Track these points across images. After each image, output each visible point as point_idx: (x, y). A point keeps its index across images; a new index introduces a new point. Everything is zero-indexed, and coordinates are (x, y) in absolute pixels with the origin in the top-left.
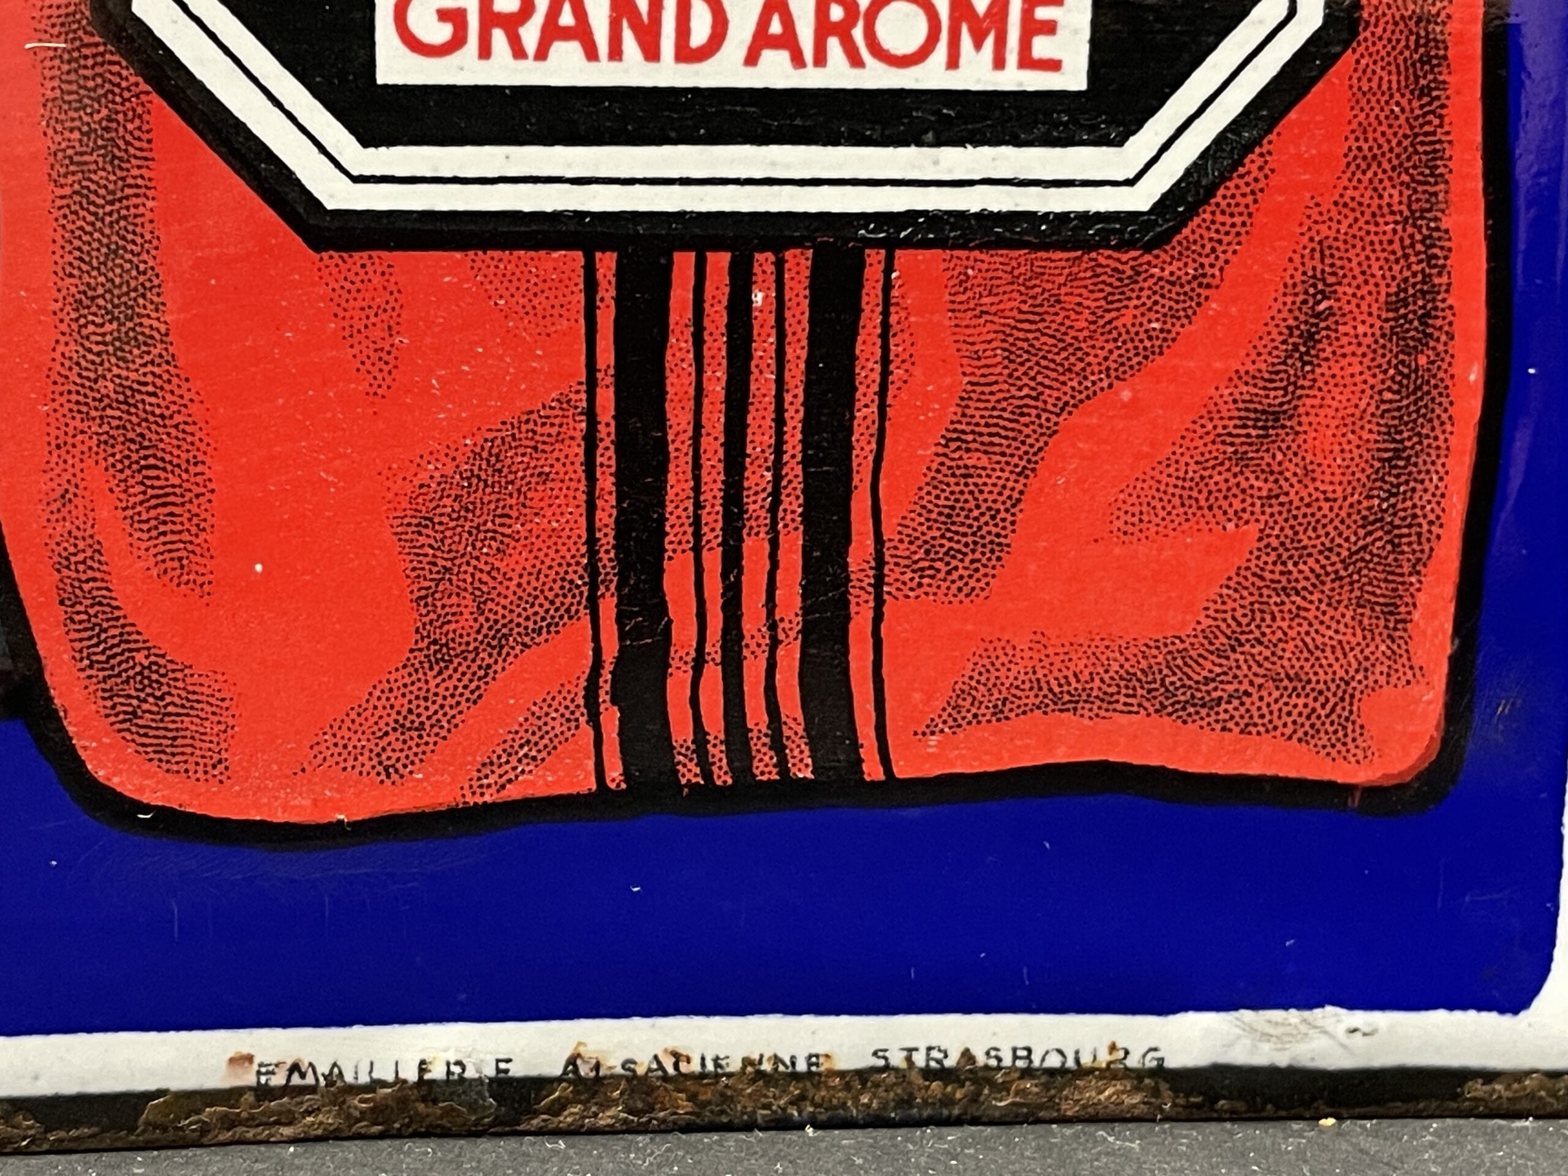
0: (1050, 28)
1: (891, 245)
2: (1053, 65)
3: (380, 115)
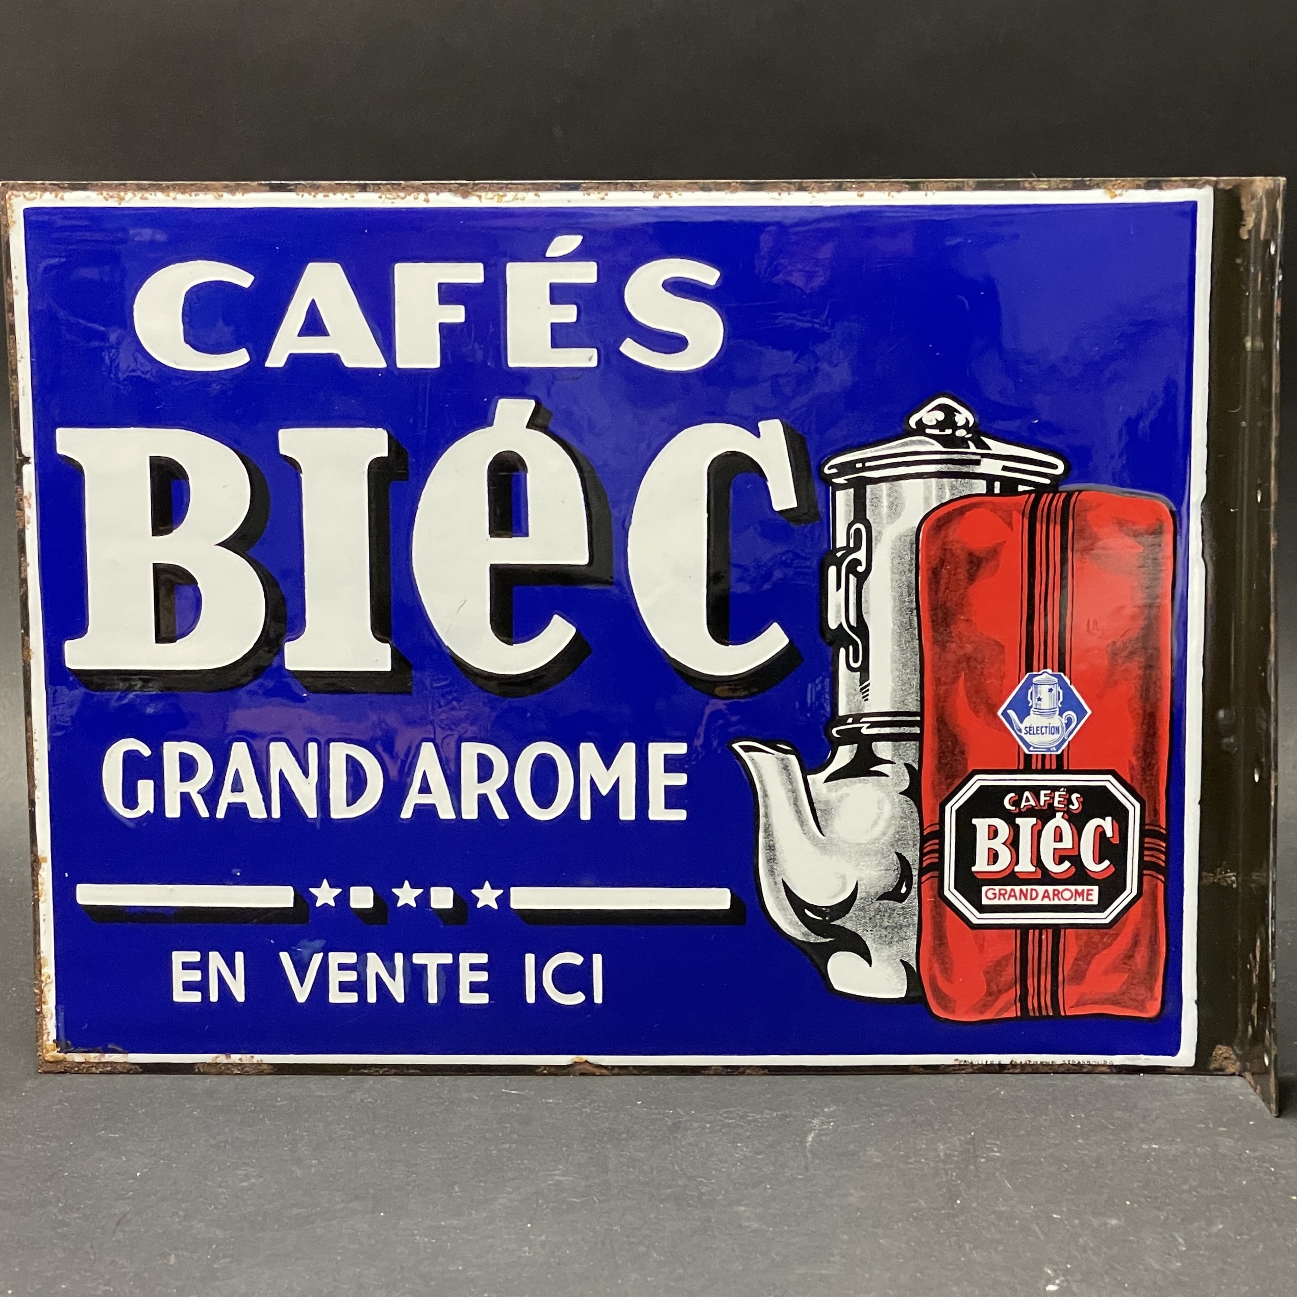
0: (1091, 895)
1: (1065, 929)
2: (1092, 900)
3: (982, 909)
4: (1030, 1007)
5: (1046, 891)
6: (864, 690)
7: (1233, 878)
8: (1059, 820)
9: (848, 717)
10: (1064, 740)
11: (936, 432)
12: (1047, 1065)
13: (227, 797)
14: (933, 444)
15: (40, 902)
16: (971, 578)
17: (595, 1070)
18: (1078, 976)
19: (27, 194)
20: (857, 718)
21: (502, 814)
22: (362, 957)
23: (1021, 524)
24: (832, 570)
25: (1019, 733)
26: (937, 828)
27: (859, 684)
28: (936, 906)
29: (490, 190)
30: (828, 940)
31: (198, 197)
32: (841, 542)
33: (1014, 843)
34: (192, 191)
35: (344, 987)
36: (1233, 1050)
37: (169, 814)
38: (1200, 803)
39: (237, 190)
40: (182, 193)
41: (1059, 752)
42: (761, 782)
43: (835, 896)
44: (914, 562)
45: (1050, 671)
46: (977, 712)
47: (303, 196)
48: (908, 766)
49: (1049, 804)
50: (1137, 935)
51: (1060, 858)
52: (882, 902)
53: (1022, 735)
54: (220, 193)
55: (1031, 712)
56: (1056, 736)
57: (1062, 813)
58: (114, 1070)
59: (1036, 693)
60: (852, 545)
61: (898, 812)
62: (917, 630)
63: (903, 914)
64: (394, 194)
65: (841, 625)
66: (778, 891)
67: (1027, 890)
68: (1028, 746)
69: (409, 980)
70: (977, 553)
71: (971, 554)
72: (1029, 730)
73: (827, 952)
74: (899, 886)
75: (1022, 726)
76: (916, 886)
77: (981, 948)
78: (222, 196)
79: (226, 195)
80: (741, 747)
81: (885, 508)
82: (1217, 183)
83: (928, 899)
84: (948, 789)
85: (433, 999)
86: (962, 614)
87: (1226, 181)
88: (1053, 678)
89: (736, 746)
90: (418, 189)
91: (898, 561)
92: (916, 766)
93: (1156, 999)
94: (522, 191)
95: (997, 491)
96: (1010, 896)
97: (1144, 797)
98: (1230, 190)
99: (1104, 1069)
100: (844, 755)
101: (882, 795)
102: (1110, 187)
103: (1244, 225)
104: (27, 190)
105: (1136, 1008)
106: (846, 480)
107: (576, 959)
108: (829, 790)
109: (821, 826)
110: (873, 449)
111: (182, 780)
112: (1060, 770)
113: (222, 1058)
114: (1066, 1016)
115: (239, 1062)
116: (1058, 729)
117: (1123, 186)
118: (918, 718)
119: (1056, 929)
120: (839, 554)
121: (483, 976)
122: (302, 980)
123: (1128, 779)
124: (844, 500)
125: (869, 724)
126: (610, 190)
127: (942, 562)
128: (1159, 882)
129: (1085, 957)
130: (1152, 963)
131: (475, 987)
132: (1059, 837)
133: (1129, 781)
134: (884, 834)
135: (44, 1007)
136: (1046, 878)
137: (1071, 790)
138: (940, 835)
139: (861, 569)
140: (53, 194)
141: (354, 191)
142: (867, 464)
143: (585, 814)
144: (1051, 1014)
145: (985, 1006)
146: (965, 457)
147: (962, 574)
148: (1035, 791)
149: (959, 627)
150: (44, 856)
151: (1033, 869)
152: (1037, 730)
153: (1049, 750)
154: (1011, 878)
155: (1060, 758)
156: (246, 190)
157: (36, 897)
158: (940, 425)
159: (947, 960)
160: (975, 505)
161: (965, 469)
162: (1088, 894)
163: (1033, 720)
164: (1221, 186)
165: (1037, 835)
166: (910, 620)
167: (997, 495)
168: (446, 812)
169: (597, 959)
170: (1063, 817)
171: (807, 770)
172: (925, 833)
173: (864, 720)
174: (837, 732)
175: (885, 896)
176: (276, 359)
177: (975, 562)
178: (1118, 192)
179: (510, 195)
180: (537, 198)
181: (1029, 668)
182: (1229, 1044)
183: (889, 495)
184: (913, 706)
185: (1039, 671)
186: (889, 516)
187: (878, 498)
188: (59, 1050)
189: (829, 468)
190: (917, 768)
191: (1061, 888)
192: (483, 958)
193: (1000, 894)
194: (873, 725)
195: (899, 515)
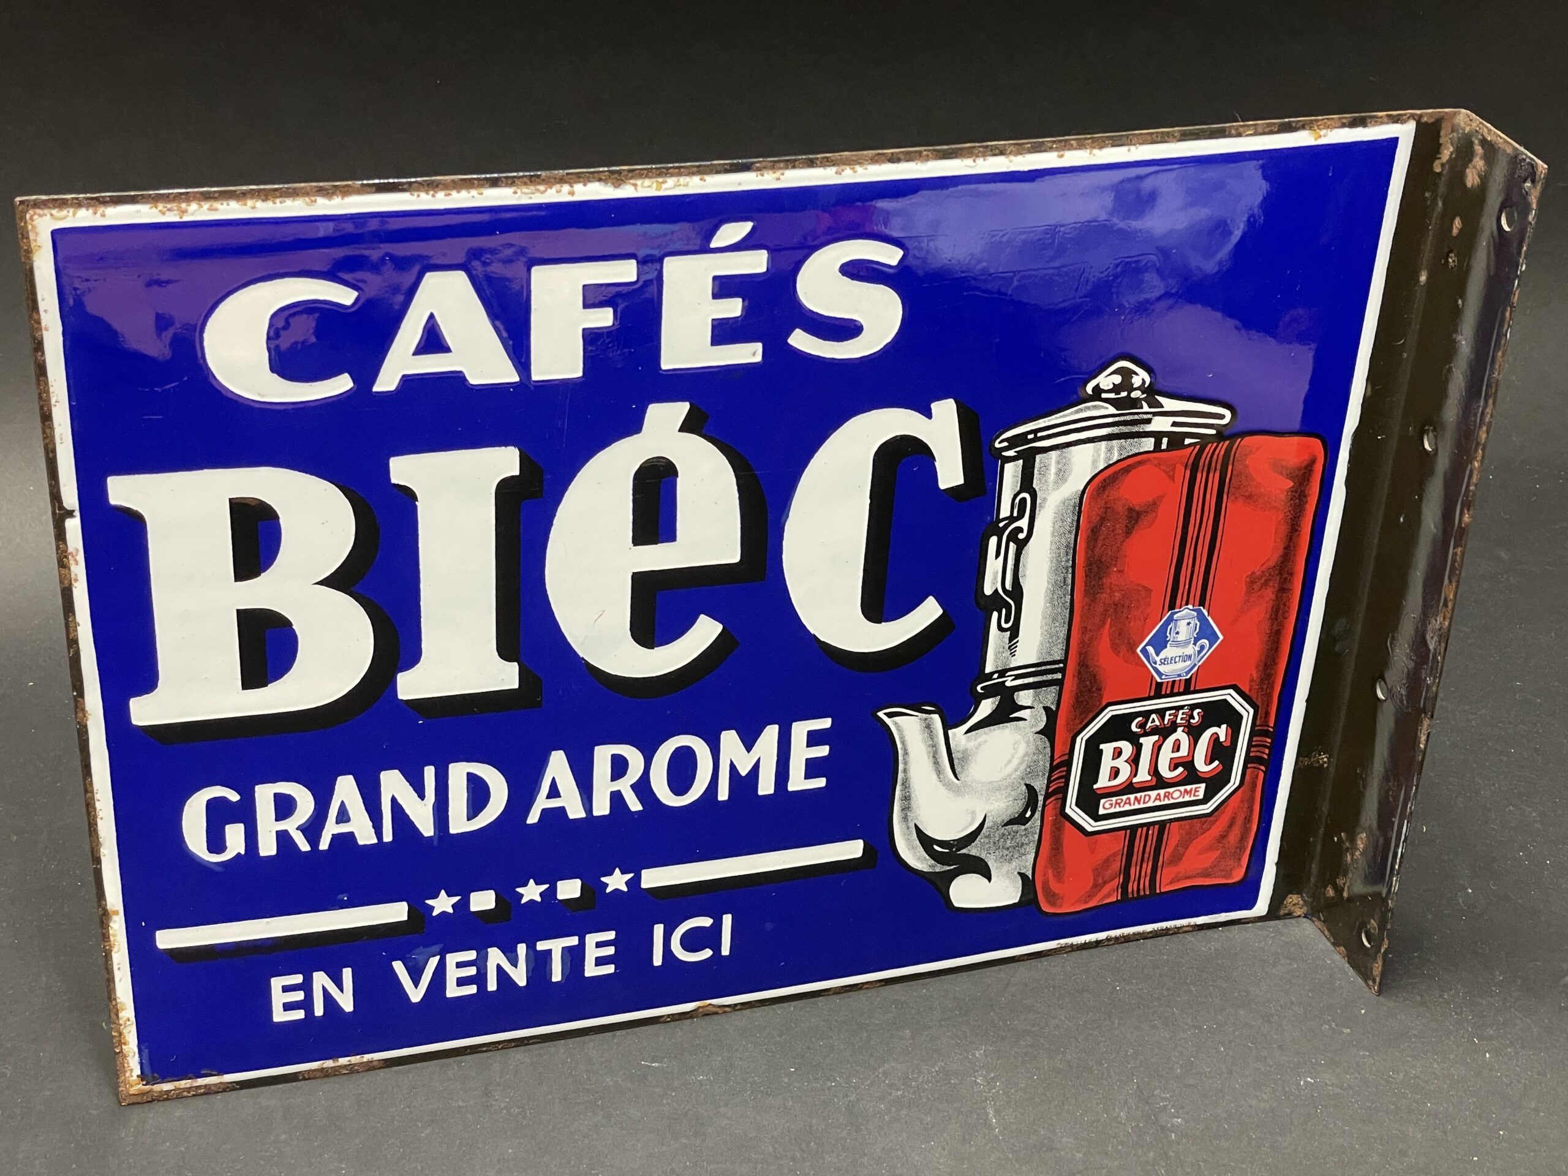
0: (1198, 791)
1: (1171, 823)
2: (1198, 796)
3: (1097, 818)
4: (1130, 890)
5: (1159, 794)
6: (1012, 648)
7: (1325, 760)
8: (1180, 734)
9: (993, 673)
10: (1195, 665)
11: (1112, 396)
12: (1139, 934)
13: (331, 829)
14: (1107, 408)
15: (113, 953)
16: (1128, 532)
17: (718, 1009)
18: (1176, 859)
19: (54, 212)
20: (1002, 673)
21: (634, 805)
22: (483, 952)
23: (1182, 474)
24: (993, 541)
25: (1154, 665)
26: (1066, 757)
27: (1008, 642)
28: (1055, 823)
29: (647, 176)
30: (952, 867)
31: (284, 204)
32: (1005, 512)
33: (1135, 761)
34: (276, 197)
35: (461, 982)
36: (1302, 897)
37: (263, 853)
38: (1307, 701)
39: (333, 194)
40: (263, 201)
41: (1188, 677)
42: (903, 743)
43: (963, 830)
44: (1075, 523)
45: (1190, 607)
46: (1117, 653)
47: (418, 196)
48: (1046, 709)
49: (1172, 722)
50: (1234, 818)
51: (1174, 765)
52: (1007, 827)
53: (1157, 666)
54: (313, 198)
55: (1168, 645)
56: (1188, 663)
57: (1182, 728)
58: (209, 1091)
59: (1175, 628)
60: (1015, 514)
61: (1032, 748)
62: (1070, 587)
63: (1025, 834)
64: (532, 188)
65: (996, 591)
66: (910, 834)
67: (1141, 797)
68: (1160, 674)
69: (531, 967)
70: (1137, 508)
71: (1130, 510)
72: (1164, 662)
73: (950, 877)
74: (1025, 811)
75: (1158, 659)
76: (1040, 809)
77: (1093, 851)
78: (315, 201)
79: (321, 200)
80: (885, 714)
81: (1052, 475)
82: (1421, 116)
83: (1049, 818)
84: (1081, 723)
85: (557, 976)
86: (1115, 565)
87: (1428, 114)
88: (1193, 612)
89: (881, 714)
90: (562, 181)
91: (1060, 524)
92: (1054, 708)
93: (1242, 867)
94: (685, 175)
95: (1164, 446)
96: (1125, 803)
97: (1259, 703)
98: (1432, 124)
99: (1187, 929)
100: (987, 707)
101: (1018, 737)
102: (1316, 127)
103: (1439, 158)
104: (54, 207)
105: (1225, 877)
106: (1015, 452)
107: (706, 922)
108: (969, 740)
109: (957, 772)
110: (1046, 419)
111: (277, 820)
112: (1187, 691)
113: (329, 1064)
114: (1161, 893)
115: (348, 1063)
116: (1190, 657)
117: (1329, 126)
118: (1062, 665)
119: (1162, 824)
120: (1001, 525)
121: (610, 951)
122: (416, 984)
123: (1246, 690)
124: (1012, 473)
125: (1013, 677)
126: (787, 168)
127: (1103, 520)
128: (1261, 772)
129: (1185, 844)
130: (1243, 839)
131: (600, 961)
132: (1177, 747)
133: (1247, 692)
134: (1016, 770)
135: (124, 1047)
136: (1160, 783)
137: (1193, 707)
138: (1068, 763)
139: (1021, 536)
140: (91, 211)
141: (481, 186)
142: (1039, 435)
143: (723, 795)
144: (1148, 893)
145: (1090, 896)
146: (1136, 417)
147: (1120, 528)
148: (1161, 713)
149: (1113, 578)
150: (115, 909)
151: (1149, 778)
152: (1171, 660)
153: (1179, 675)
154: (1129, 788)
155: (1188, 681)
156: (346, 192)
157: (107, 948)
158: (1116, 389)
159: (1061, 865)
160: (1140, 463)
161: (1135, 429)
162: (1196, 791)
163: (1168, 652)
164: (1425, 119)
165: (1157, 749)
166: (1065, 578)
167: (1164, 451)
168: (576, 811)
169: (727, 920)
170: (1183, 731)
171: (949, 724)
172: (1055, 763)
173: (1009, 674)
174: (982, 689)
175: (1011, 822)
176: (387, 381)
177: (1134, 517)
178: (1323, 132)
179: (671, 181)
180: (702, 182)
181: (1172, 606)
182: (1299, 893)
183: (1058, 463)
184: (1058, 655)
185: (1181, 608)
186: (1056, 482)
187: (1047, 467)
188: (144, 1083)
189: (1000, 443)
190: (1054, 709)
191: (1171, 790)
192: (611, 935)
193: (1116, 803)
194: (1017, 677)
195: (1066, 480)
